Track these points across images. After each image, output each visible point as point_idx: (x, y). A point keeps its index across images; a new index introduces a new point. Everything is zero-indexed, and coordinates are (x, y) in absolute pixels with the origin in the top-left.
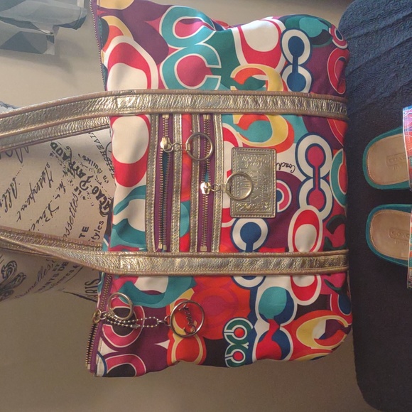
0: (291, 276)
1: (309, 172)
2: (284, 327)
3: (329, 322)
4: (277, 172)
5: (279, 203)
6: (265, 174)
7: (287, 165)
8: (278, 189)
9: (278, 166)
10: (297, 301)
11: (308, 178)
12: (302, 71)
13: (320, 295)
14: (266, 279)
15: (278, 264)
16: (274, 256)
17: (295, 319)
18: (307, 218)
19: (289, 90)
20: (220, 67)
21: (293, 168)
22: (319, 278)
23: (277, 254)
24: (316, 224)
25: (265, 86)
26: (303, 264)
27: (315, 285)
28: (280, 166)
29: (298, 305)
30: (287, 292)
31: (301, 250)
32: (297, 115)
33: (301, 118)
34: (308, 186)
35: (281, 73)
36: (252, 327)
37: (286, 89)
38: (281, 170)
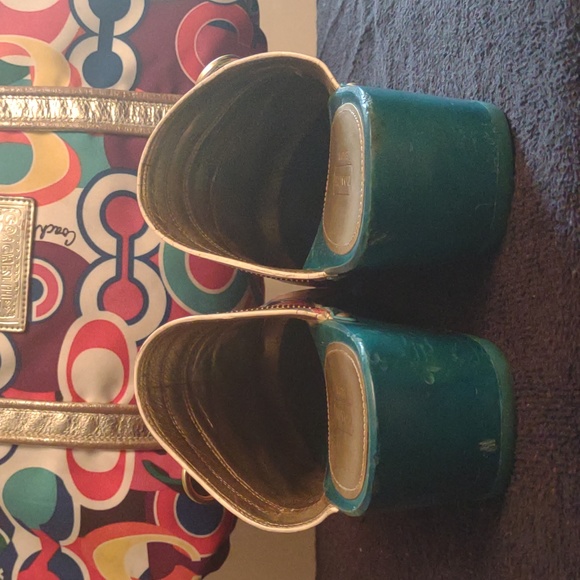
0: (70, 449)
1: (108, 244)
2: (67, 547)
3: (153, 548)
4: (34, 242)
5: (35, 304)
6: (10, 246)
7: (58, 230)
8: (35, 276)
9: (39, 232)
10: (79, 501)
11: (105, 257)
12: (122, 50)
13: (131, 491)
14: (19, 452)
15: (40, 422)
16: (32, 408)
17: (82, 534)
18: (98, 335)
19: (85, 84)
21: (70, 237)
22: (130, 457)
23: (37, 403)
24: (120, 348)
25: (29, 77)
26: (93, 425)
27: (120, 467)
28: (43, 231)
29: (82, 508)
30: (60, 482)
31: (91, 399)
32: (93, 133)
33: (100, 140)
34: (107, 271)
35: (68, 53)
36: (8, 541)
37: (76, 82)
38: (44, 239)
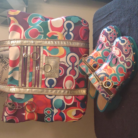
0: (64, 96)
1: (71, 64)
2: (63, 111)
3: (77, 111)
4: (60, 64)
5: (60, 73)
6: (56, 64)
7: (63, 62)
8: (60, 69)
9: (60, 62)
10: (66, 104)
11: (70, 66)
12: (71, 33)
13: (74, 102)
14: (56, 96)
15: (60, 92)
16: (59, 90)
17: (66, 109)
18: (69, 78)
19: (66, 39)
20: (43, 32)
21: (65, 63)
22: (73, 97)
23: (60, 89)
24: (72, 80)
25: (57, 38)
26: (68, 92)
27: (72, 99)
28: (61, 62)
29: (66, 105)
30: (63, 101)
31: (68, 88)
32: (68, 47)
33: (69, 48)
34: (70, 68)
35: (63, 34)
36: (53, 111)
37: (64, 39)
38: (61, 63)
